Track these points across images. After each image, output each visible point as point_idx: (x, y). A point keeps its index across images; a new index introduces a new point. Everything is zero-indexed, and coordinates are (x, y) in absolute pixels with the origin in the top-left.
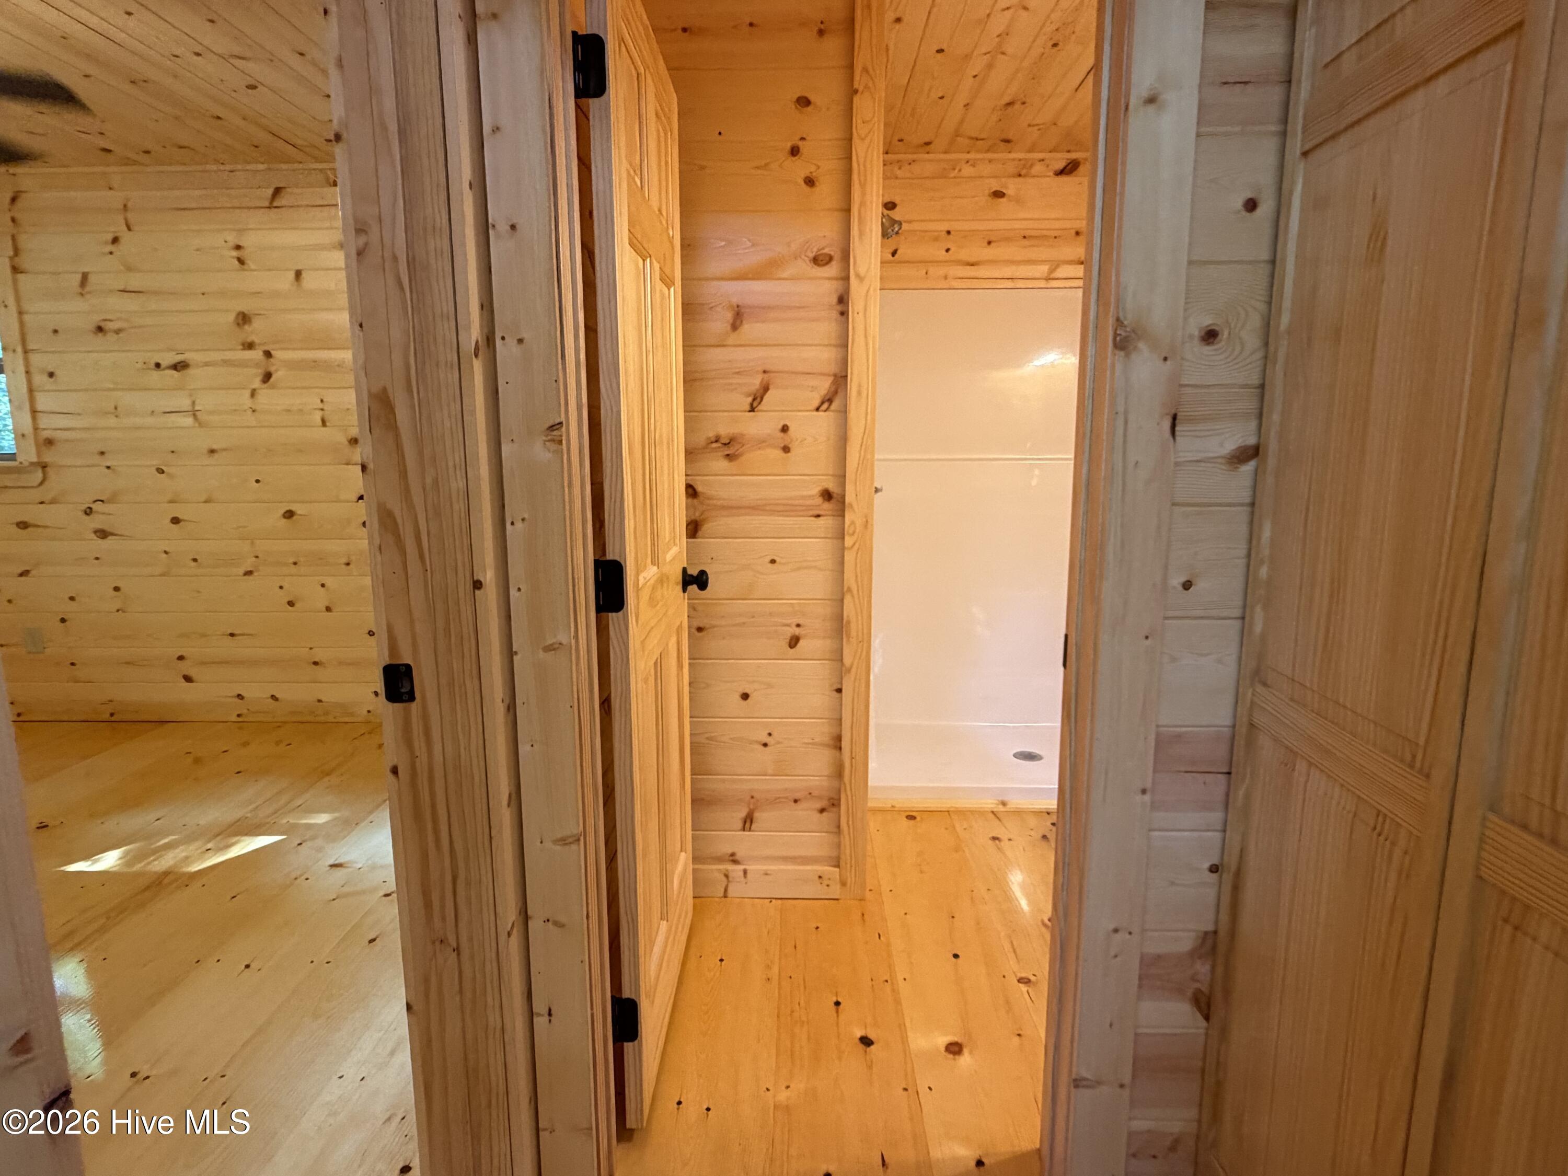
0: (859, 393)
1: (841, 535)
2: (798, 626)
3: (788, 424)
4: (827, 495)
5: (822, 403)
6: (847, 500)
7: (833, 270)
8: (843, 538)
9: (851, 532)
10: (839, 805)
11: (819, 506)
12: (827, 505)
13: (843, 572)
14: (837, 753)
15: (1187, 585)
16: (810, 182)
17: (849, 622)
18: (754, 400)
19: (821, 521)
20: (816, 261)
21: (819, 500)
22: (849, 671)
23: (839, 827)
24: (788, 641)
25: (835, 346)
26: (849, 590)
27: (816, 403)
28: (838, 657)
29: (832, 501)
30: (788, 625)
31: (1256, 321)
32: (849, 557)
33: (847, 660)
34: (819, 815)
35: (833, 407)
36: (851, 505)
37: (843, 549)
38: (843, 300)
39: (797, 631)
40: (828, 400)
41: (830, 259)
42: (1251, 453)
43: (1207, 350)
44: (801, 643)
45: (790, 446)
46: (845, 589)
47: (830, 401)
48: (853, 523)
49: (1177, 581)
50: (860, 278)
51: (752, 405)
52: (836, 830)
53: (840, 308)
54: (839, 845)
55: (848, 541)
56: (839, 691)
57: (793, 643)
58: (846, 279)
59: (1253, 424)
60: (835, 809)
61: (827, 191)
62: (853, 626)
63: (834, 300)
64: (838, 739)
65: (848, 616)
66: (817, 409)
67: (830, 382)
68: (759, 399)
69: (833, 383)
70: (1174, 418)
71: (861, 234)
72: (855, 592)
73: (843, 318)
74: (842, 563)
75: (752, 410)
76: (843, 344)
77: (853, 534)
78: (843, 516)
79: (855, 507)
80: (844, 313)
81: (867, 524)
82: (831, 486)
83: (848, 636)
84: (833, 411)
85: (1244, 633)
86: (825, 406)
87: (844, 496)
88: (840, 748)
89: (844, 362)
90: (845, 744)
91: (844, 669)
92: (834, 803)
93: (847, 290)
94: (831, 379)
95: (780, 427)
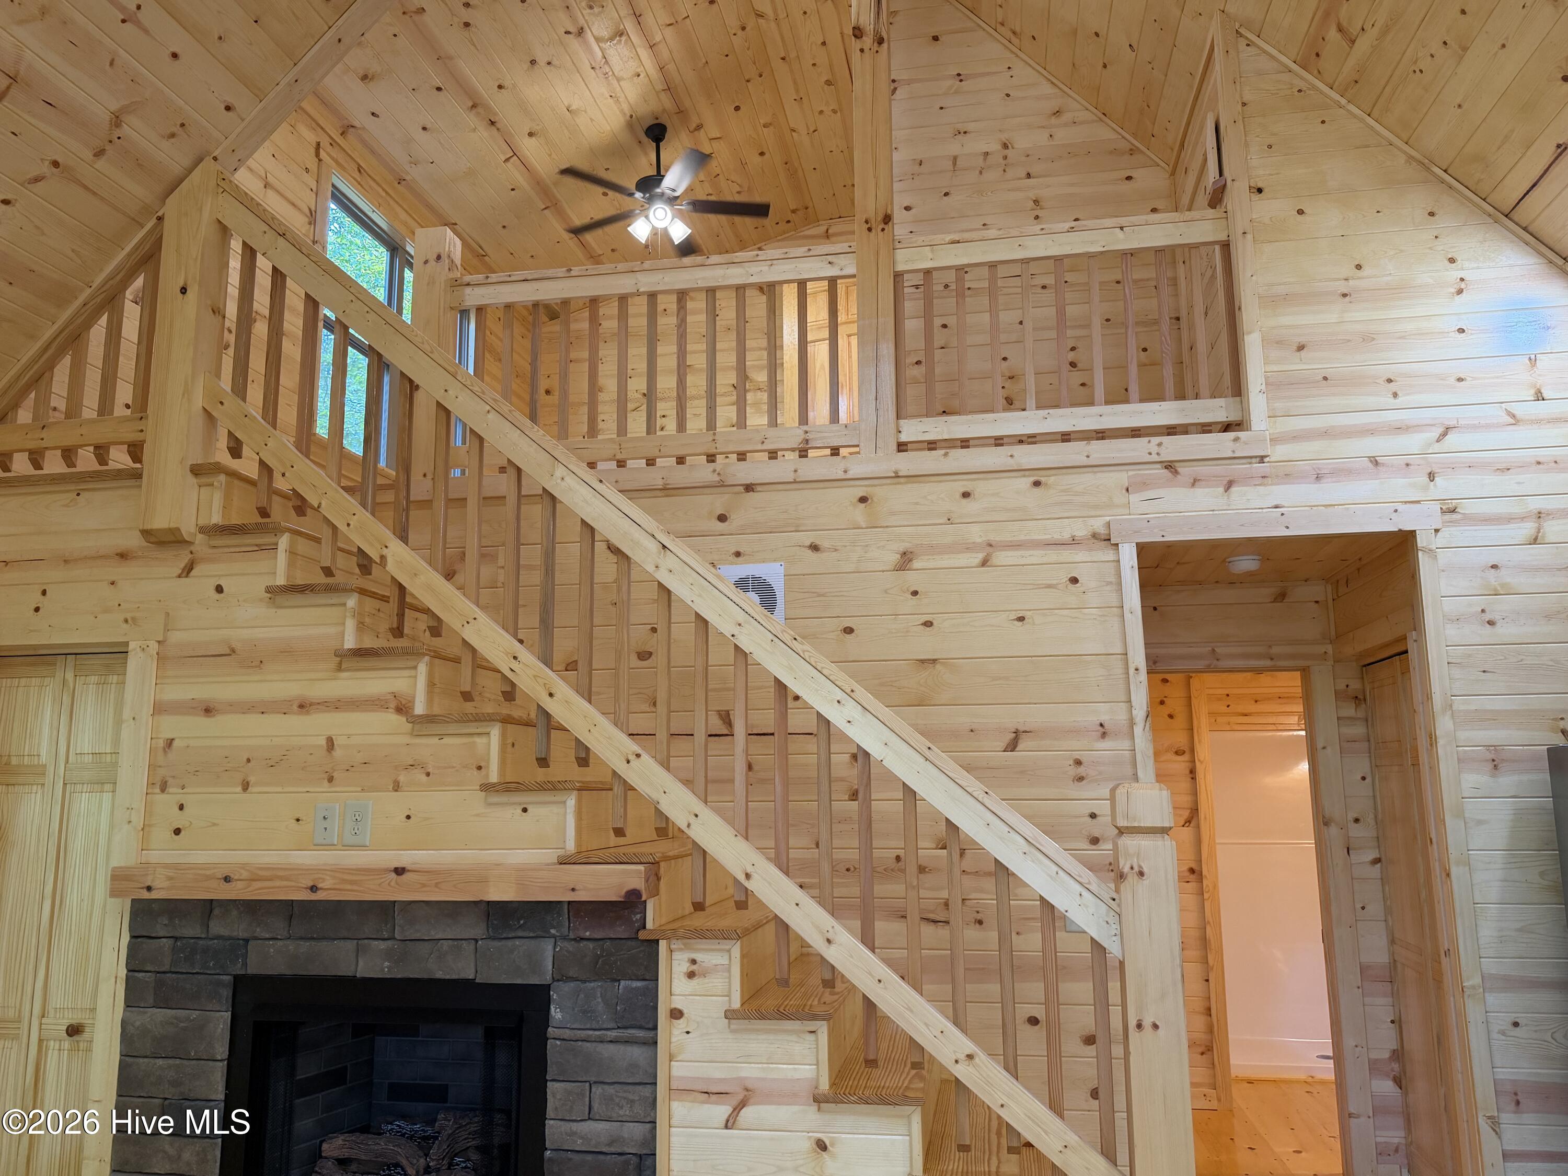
0: (1205, 818)
1: (1201, 893)
4: (1192, 871)
5: (1186, 823)
6: (1204, 874)
7: (1186, 757)
8: (1203, 894)
9: (1207, 891)
10: (1213, 1050)
11: (1188, 876)
12: (1192, 877)
13: (1204, 913)
14: (1209, 1018)
15: (1363, 908)
16: (1171, 716)
17: (1210, 941)
19: (1190, 885)
20: (1177, 753)
21: (1188, 874)
22: (1212, 969)
23: (1213, 1064)
25: (1190, 794)
26: (1209, 922)
27: (1182, 823)
28: (1205, 960)
29: (1195, 874)
31: (1372, 816)
32: (1207, 904)
33: (1211, 962)
34: (1200, 1056)
35: (1191, 825)
36: (1206, 876)
37: (1203, 900)
38: (1192, 772)
40: (1188, 822)
41: (1184, 752)
42: (1377, 861)
43: (1356, 825)
46: (1206, 921)
47: (1190, 822)
48: (1207, 886)
49: (1359, 906)
50: (1201, 762)
52: (1211, 1066)
53: (1191, 776)
54: (1214, 1076)
55: (1206, 896)
56: (1207, 981)
58: (1193, 761)
59: (1377, 851)
60: (1210, 1053)
61: (1180, 720)
62: (1212, 942)
63: (1188, 772)
64: (1209, 1009)
65: (1209, 937)
66: (1183, 826)
69: (1191, 813)
70: (1348, 848)
71: (1200, 741)
72: (1212, 923)
73: (1194, 781)
74: (1203, 907)
76: (1195, 793)
78: (1202, 882)
79: (1208, 876)
80: (1194, 778)
81: (1215, 886)
82: (1194, 866)
83: (1210, 950)
84: (1191, 827)
85: (1387, 925)
87: (1201, 872)
88: (1210, 1015)
89: (1196, 802)
90: (1213, 1012)
91: (1209, 967)
92: (1209, 1049)
93: (1194, 767)
94: (1189, 811)
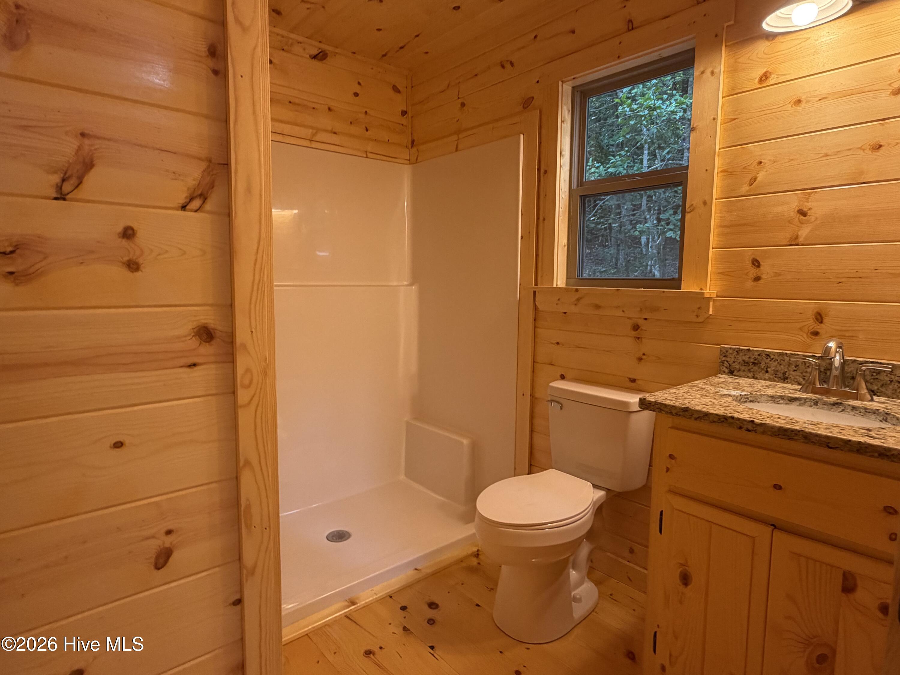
1: (230, 389)
2: (169, 532)
3: (135, 226)
4: (205, 334)
5: (192, 199)
6: (239, 339)
8: (234, 393)
9: (246, 382)
11: (194, 349)
12: (207, 350)
13: (237, 440)
17: (248, 507)
18: (63, 180)
19: (197, 372)
21: (193, 343)
22: (252, 572)
24: (153, 560)
25: (206, 117)
26: (248, 463)
27: (182, 199)
28: (235, 557)
29: (213, 342)
30: (153, 537)
32: (245, 418)
33: (249, 559)
35: (208, 206)
36: (244, 347)
37: (235, 407)
38: (217, 52)
39: (168, 541)
40: (200, 196)
44: (176, 556)
45: (141, 261)
46: (242, 463)
47: (204, 197)
48: (248, 370)
50: (243, 28)
51: (59, 188)
53: (211, 63)
55: (243, 396)
56: (239, 603)
57: (161, 561)
62: (255, 509)
63: (204, 48)
65: (248, 500)
66: (184, 208)
67: (202, 168)
68: (73, 181)
69: (208, 171)
72: (255, 463)
74: (235, 427)
75: (61, 197)
77: (249, 386)
78: (233, 361)
81: (269, 371)
82: (212, 320)
83: (248, 527)
84: (208, 212)
86: (196, 204)
87: (232, 334)
91: (245, 572)
93: (223, 38)
94: (203, 165)
95: (120, 229)
